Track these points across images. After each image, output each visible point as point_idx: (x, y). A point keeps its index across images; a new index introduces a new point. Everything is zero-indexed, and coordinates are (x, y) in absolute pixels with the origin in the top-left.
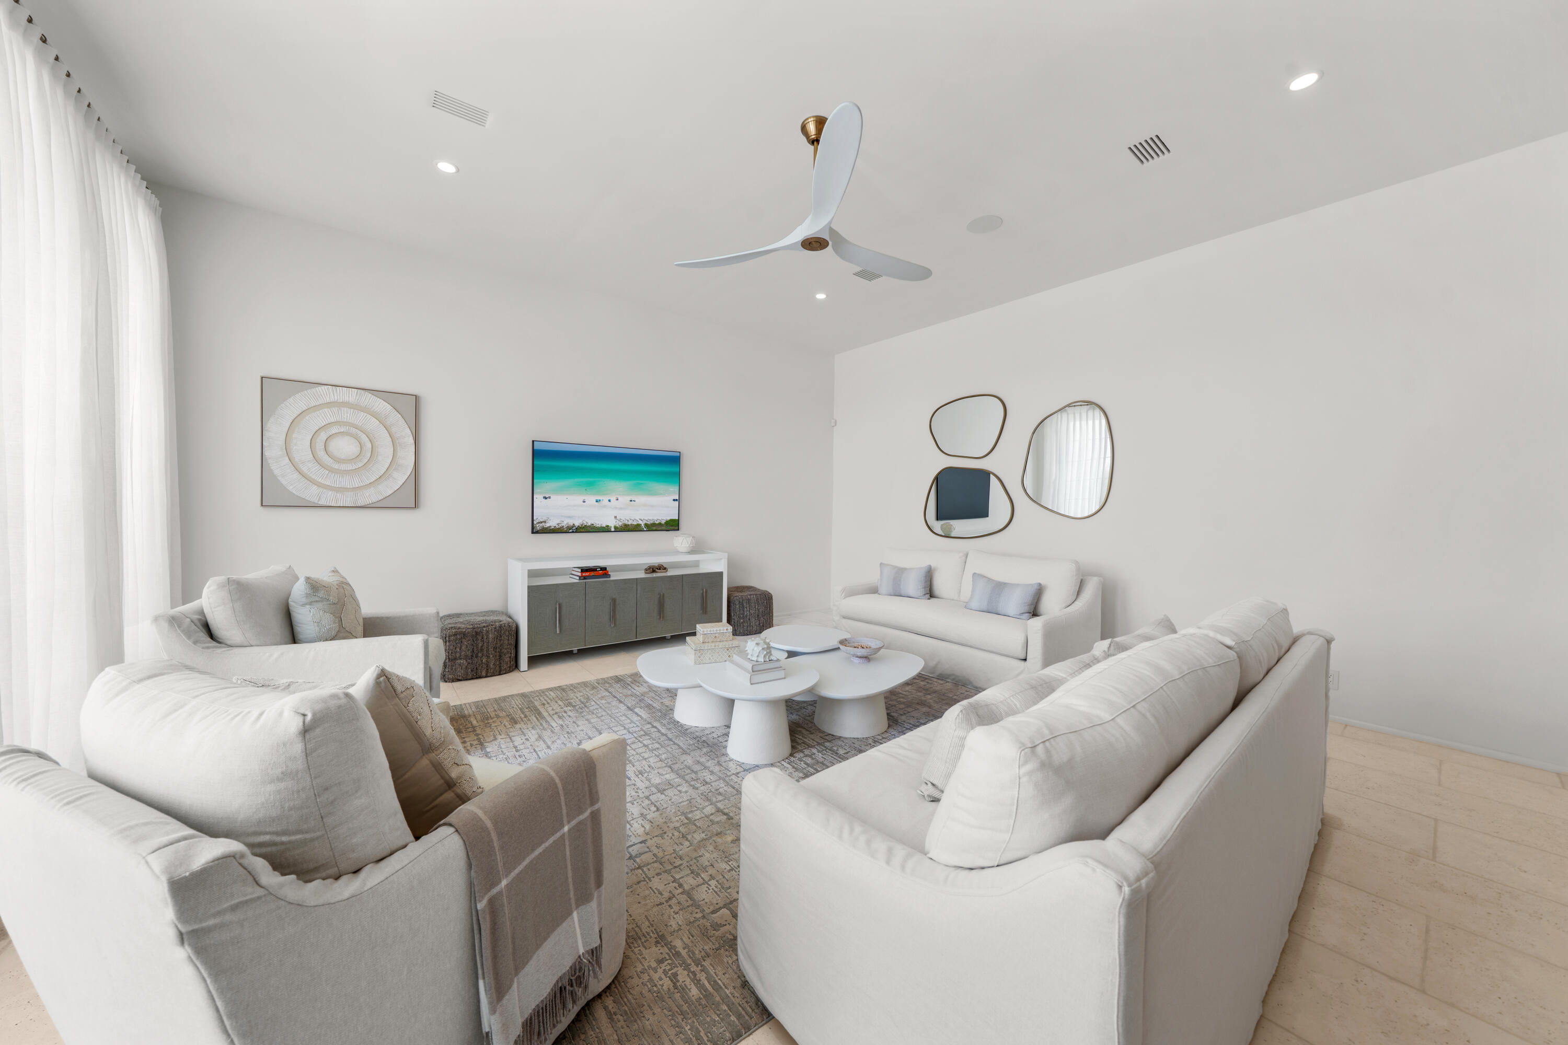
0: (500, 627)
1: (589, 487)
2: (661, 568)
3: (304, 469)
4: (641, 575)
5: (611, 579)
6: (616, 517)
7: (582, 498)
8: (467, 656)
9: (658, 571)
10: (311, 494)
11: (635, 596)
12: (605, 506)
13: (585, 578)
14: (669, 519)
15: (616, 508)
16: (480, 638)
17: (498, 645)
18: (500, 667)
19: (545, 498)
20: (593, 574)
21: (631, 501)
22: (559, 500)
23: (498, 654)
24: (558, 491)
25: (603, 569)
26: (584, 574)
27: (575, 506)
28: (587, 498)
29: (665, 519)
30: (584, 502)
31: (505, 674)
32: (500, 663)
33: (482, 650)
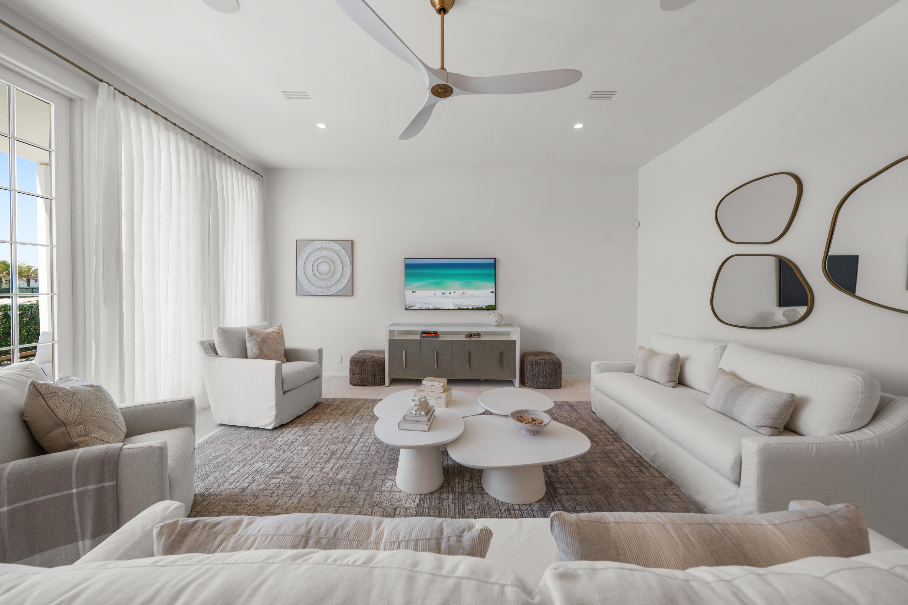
0: (375, 360)
1: (437, 285)
2: (478, 335)
3: (310, 279)
4: (463, 338)
5: (440, 339)
6: (454, 303)
7: (433, 292)
8: (359, 373)
9: (474, 336)
10: (312, 290)
11: (451, 351)
12: (447, 297)
13: (424, 337)
14: (488, 304)
15: (453, 298)
16: (365, 365)
17: (373, 370)
18: (375, 382)
19: (413, 292)
20: (428, 335)
21: (463, 293)
22: (421, 293)
23: (373, 374)
24: (420, 288)
25: (436, 332)
26: (423, 335)
27: (430, 296)
28: (437, 292)
29: (485, 305)
30: (435, 294)
31: (378, 386)
32: (375, 380)
33: (365, 371)
